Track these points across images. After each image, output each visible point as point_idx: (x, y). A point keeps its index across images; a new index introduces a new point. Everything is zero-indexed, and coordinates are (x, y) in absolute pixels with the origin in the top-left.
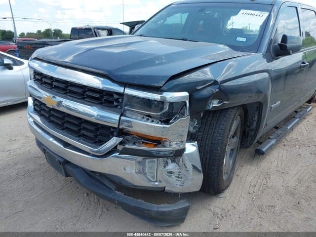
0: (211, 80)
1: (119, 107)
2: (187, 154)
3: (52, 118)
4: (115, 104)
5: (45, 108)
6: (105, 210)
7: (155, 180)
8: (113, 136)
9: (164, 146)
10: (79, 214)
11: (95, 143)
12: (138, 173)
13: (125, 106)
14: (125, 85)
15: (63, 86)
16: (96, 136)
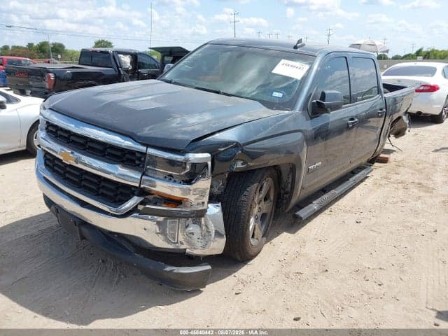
0: (233, 142)
1: (141, 166)
2: (209, 216)
3: (67, 175)
4: (137, 162)
5: (59, 164)
6: (123, 276)
7: (176, 241)
8: (134, 195)
9: (186, 207)
10: (94, 280)
11: (115, 202)
12: (159, 233)
13: (147, 165)
14: (148, 146)
15: (82, 141)
16: (116, 195)
